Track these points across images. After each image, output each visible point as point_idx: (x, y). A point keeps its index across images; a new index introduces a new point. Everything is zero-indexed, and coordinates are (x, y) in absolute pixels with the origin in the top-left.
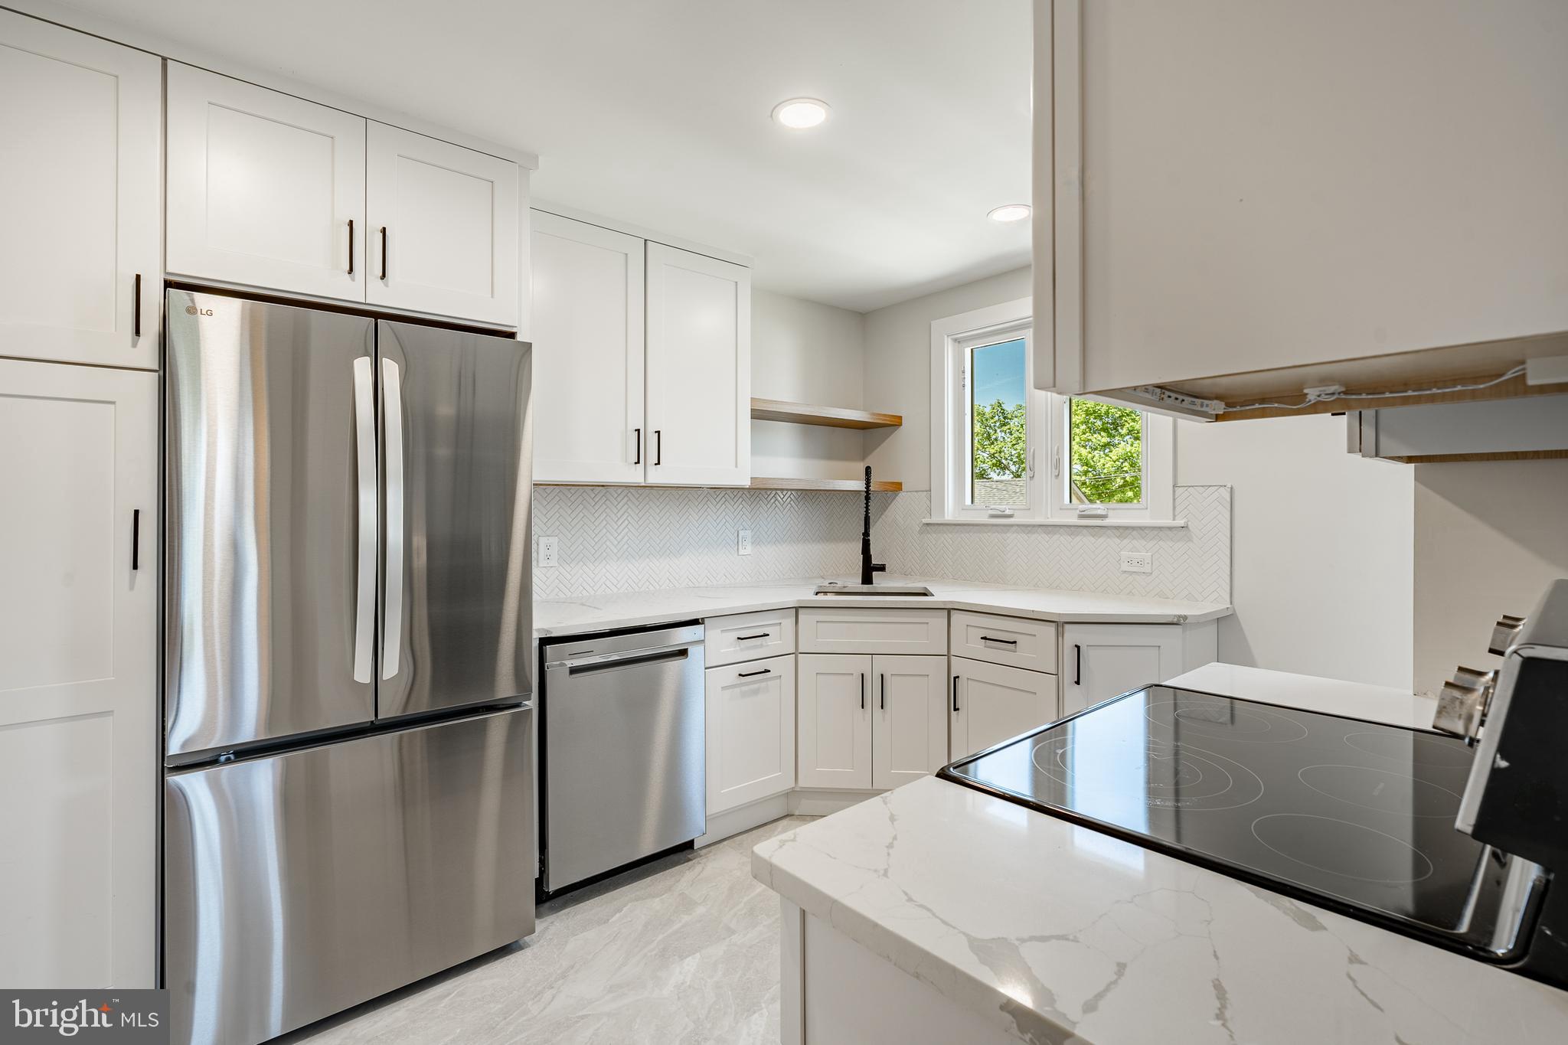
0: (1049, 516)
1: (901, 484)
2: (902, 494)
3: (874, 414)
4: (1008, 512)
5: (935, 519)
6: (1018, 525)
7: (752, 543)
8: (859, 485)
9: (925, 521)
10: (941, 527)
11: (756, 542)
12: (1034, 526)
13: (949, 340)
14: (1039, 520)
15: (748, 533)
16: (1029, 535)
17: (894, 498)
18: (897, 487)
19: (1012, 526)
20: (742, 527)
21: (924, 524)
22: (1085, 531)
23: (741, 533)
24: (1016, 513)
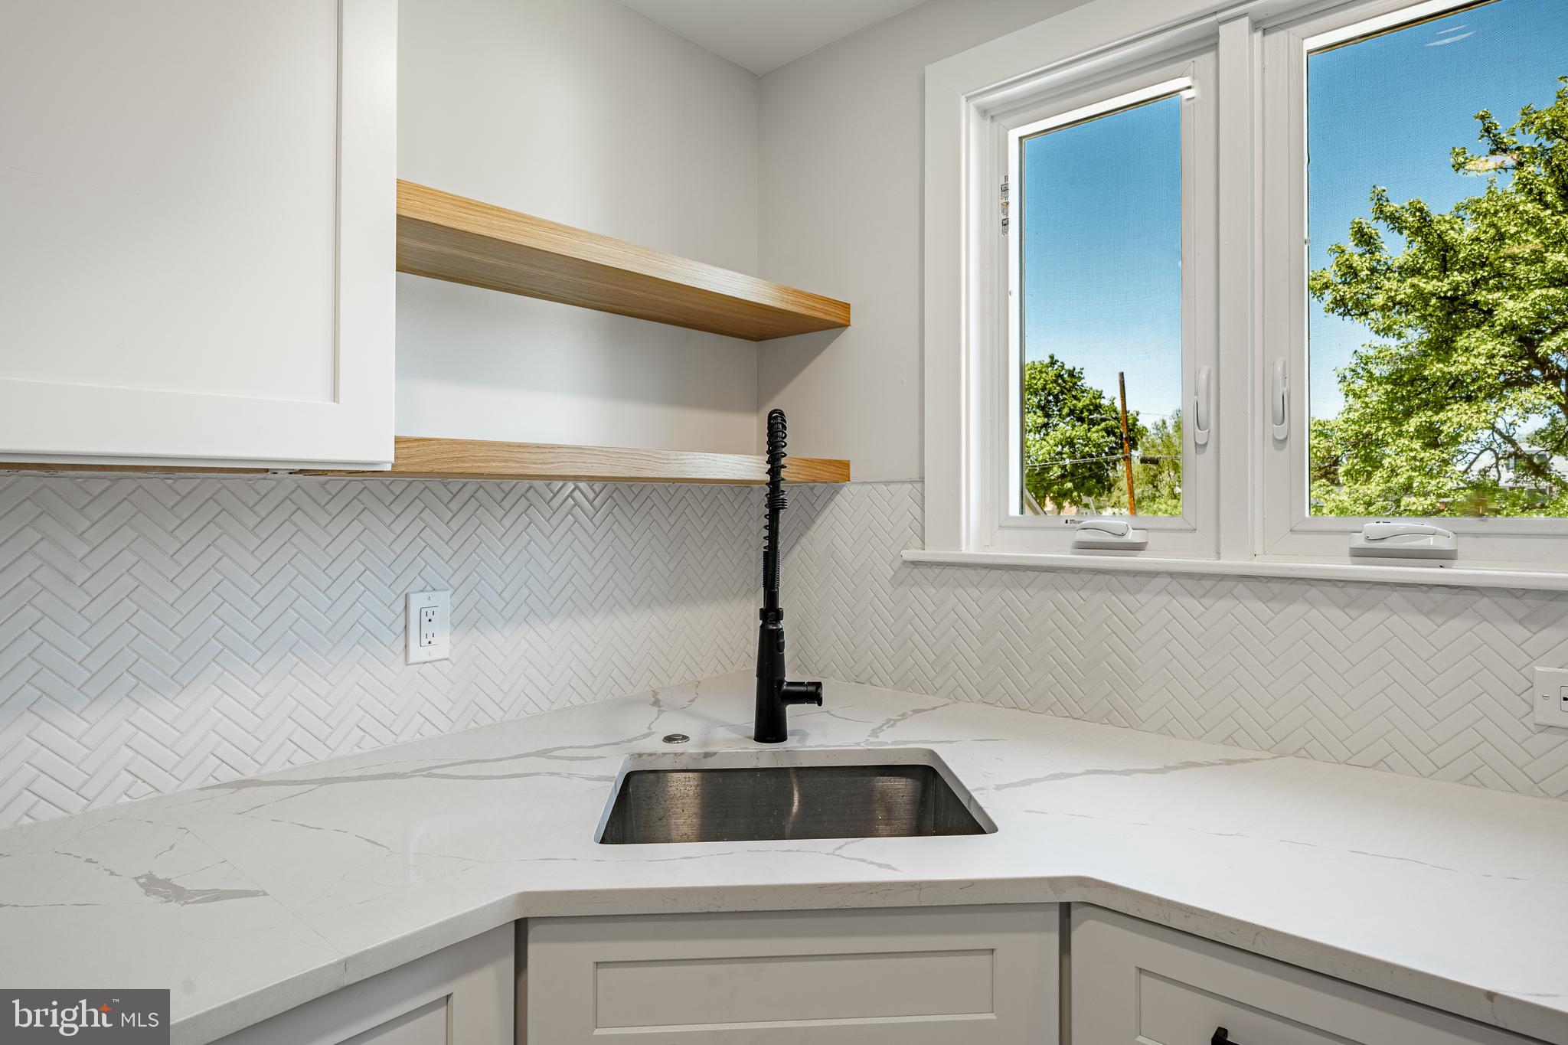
0: (1258, 550)
1: (845, 465)
2: (849, 490)
3: (786, 290)
4: (1132, 537)
5: (933, 552)
6: (1172, 575)
7: (455, 627)
8: (752, 467)
9: (910, 554)
10: (948, 571)
11: (466, 620)
12: (1223, 577)
13: (972, 108)
14: (1233, 561)
15: (443, 600)
16: (1207, 601)
17: (831, 499)
18: (839, 471)
19: (1153, 574)
20: (421, 583)
21: (905, 562)
22: (1395, 597)
23: (417, 601)
24: (1153, 539)
